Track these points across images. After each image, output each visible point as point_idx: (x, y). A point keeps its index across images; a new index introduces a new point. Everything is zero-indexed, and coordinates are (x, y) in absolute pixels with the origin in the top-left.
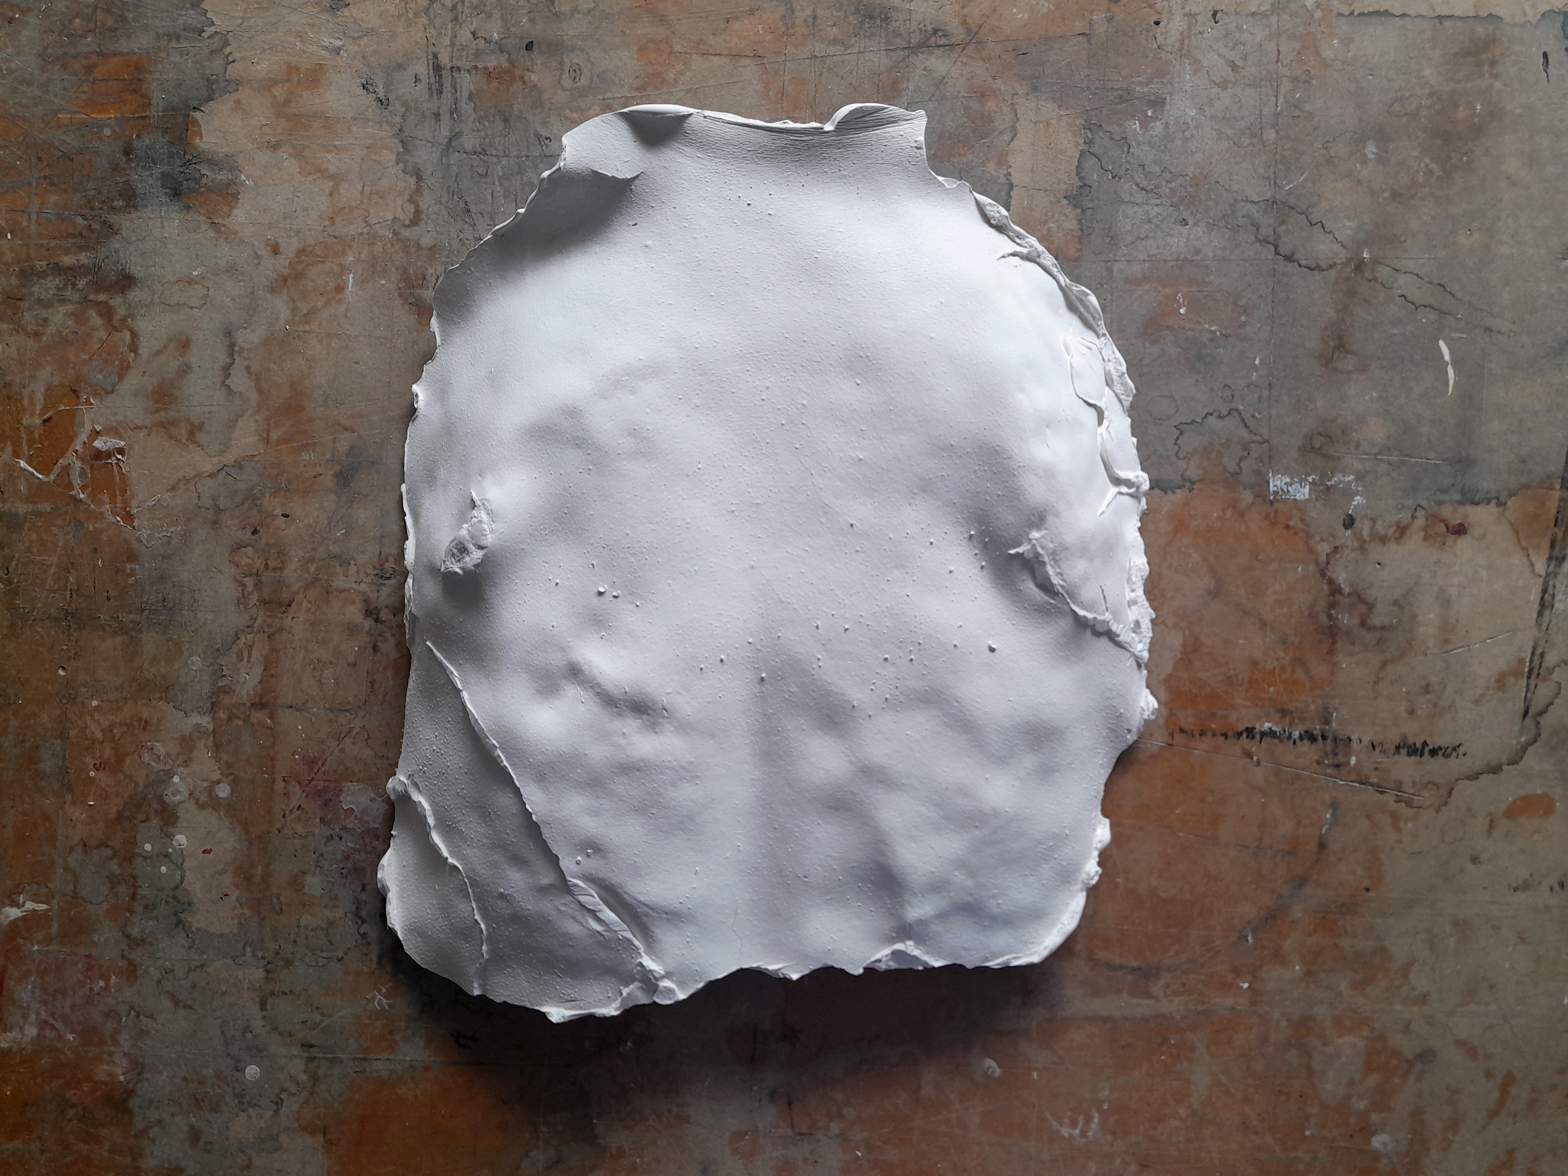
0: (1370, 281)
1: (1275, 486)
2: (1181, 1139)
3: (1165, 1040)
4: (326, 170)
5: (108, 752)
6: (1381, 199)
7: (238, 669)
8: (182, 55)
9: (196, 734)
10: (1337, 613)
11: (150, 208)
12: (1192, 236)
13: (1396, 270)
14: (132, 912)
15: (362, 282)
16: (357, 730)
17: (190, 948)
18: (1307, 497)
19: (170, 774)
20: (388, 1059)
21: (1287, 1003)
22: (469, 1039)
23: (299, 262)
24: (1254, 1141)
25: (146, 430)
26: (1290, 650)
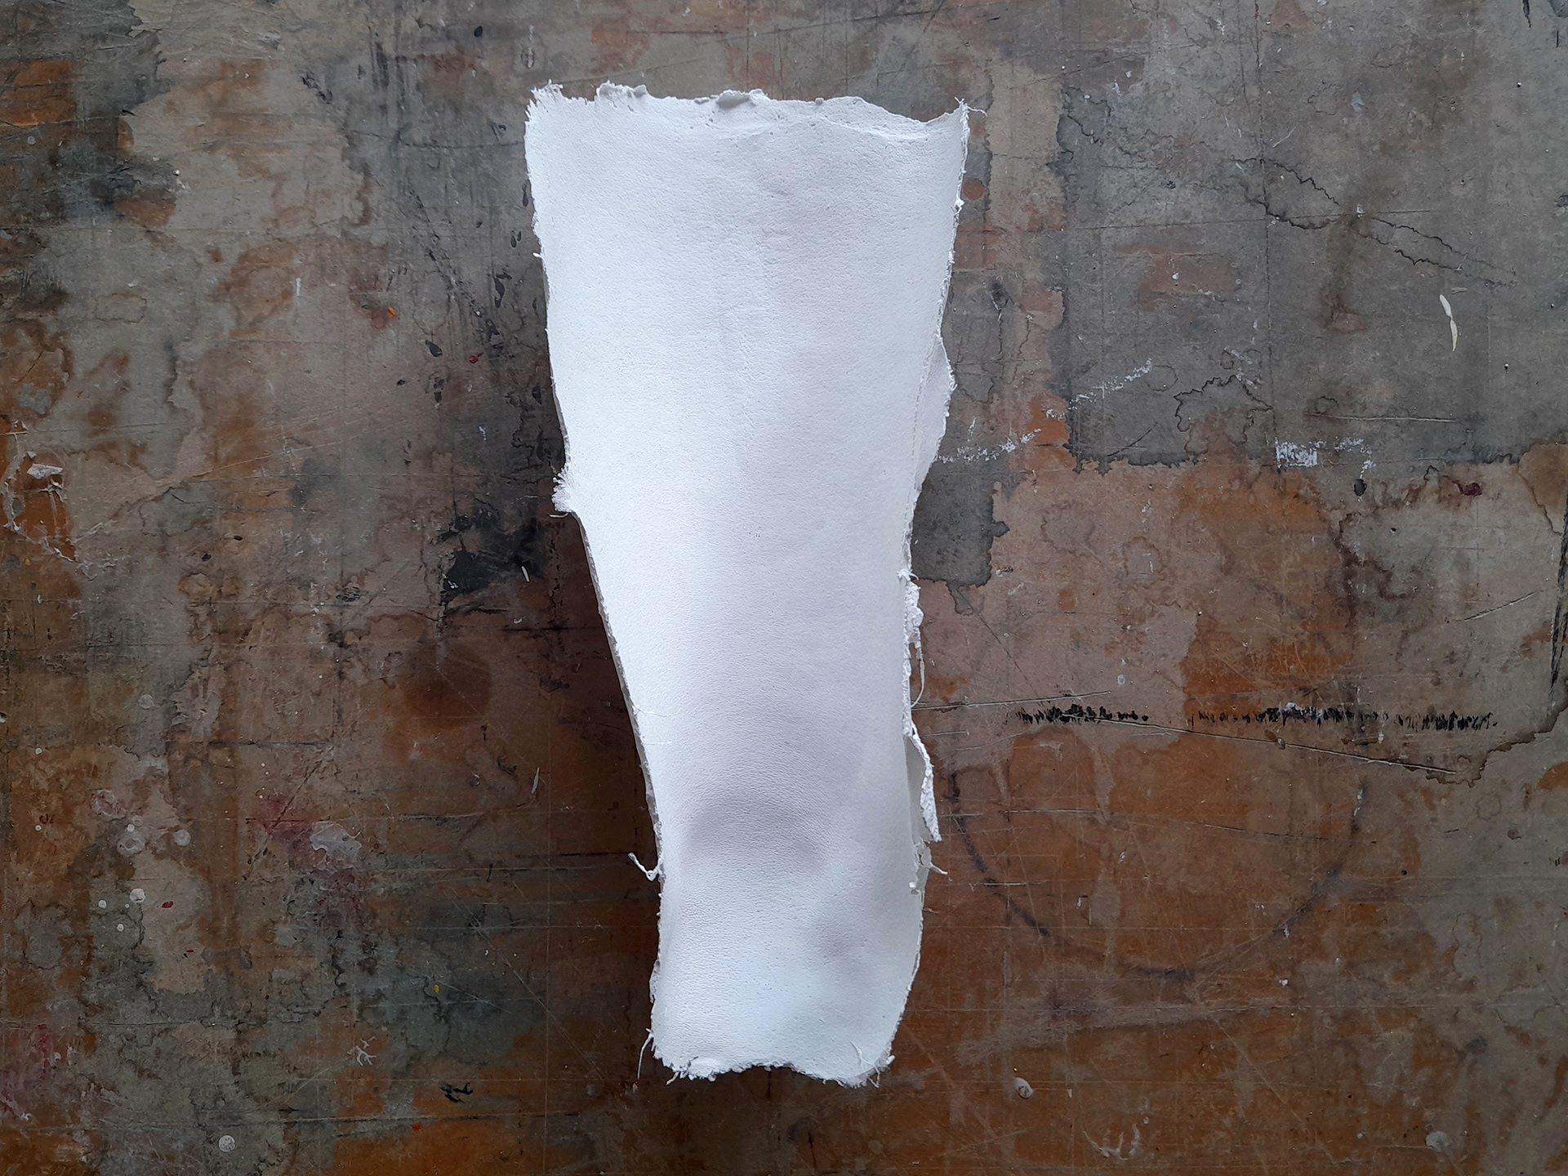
0: (1365, 237)
1: (1282, 454)
2: (1228, 1151)
3: (1205, 1047)
4: (268, 169)
5: (54, 804)
6: (1371, 153)
7: (194, 706)
8: (108, 57)
9: (151, 778)
10: (1354, 583)
11: (80, 218)
12: (1180, 199)
13: (1392, 225)
14: (88, 976)
15: (311, 286)
17: (153, 1011)
18: (1316, 463)
19: (123, 823)
20: (375, 1120)
21: (1330, 998)
22: (461, 1092)
23: (243, 268)
24: (1305, 1148)
25: (83, 455)
26: (1309, 625)
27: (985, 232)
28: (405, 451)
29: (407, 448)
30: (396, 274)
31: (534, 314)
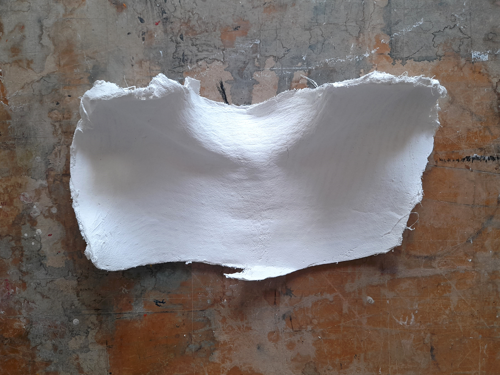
1: (474, 56)
2: (447, 323)
3: (439, 284)
5: (6, 198)
7: (56, 160)
9: (41, 188)
14: (22, 261)
17: (47, 274)
18: (487, 59)
19: (32, 205)
20: (130, 313)
21: (487, 266)
22: (161, 302)
24: (476, 321)
25: (10, 64)
26: (483, 124)
28: (131, 61)
29: (132, 60)
31: (180, 5)
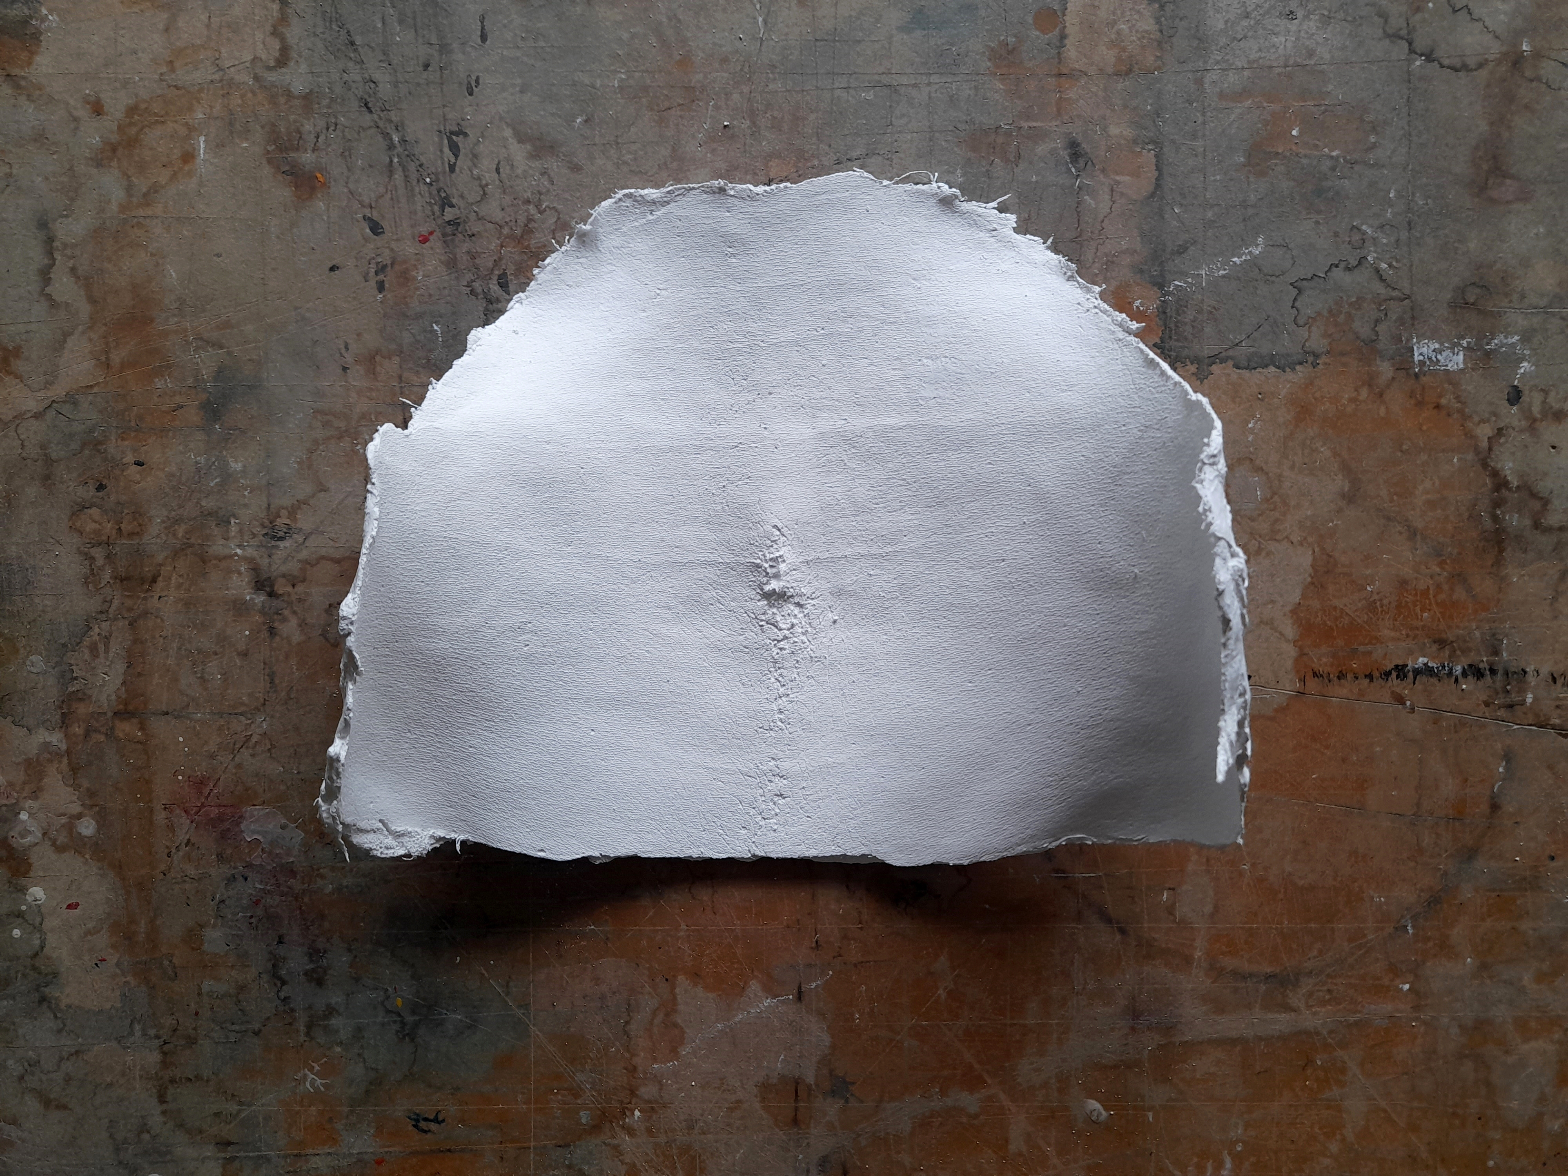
0: (1532, 81)
1: (1421, 354)
3: (1310, 1062)
7: (93, 668)
9: (45, 756)
10: (1503, 513)
12: (1302, 34)
15: (217, 146)
16: (254, 739)
17: (59, 1031)
18: (1461, 366)
19: (15, 810)
20: (330, 1154)
21: (1458, 1005)
22: (431, 1121)
23: (131, 124)
26: (1446, 563)
27: (1060, 75)
28: (342, 355)
29: (343, 351)
30: (324, 131)
31: (497, 182)
